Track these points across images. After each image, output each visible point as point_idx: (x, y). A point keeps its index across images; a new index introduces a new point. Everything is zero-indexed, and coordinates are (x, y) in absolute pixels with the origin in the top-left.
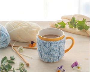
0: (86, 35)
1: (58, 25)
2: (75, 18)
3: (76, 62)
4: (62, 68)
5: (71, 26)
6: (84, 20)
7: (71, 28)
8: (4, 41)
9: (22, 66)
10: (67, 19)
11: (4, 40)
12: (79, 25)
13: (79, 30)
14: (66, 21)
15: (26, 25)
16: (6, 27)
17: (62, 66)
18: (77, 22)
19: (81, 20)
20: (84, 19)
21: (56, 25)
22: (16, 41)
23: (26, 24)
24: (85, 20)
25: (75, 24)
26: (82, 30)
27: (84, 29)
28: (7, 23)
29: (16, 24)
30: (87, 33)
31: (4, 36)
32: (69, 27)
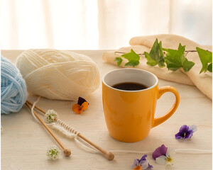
0: (187, 81)
1: (123, 58)
2: (161, 42)
3: (163, 145)
4: (145, 159)
5: (152, 61)
6: (182, 48)
7: (152, 65)
8: (14, 98)
9: (54, 156)
10: (142, 45)
11: (14, 94)
12: (170, 60)
13: (171, 71)
14: (140, 50)
15: (64, 60)
16: (18, 64)
17: (146, 156)
18: (166, 52)
19: (176, 48)
20: (182, 45)
21: (117, 59)
22: (42, 97)
23: (64, 56)
24: (184, 46)
25: (162, 57)
26: (178, 71)
27: (182, 69)
28: (21, 55)
29: (41, 57)
30: (189, 78)
31: (14, 84)
32: (147, 63)
